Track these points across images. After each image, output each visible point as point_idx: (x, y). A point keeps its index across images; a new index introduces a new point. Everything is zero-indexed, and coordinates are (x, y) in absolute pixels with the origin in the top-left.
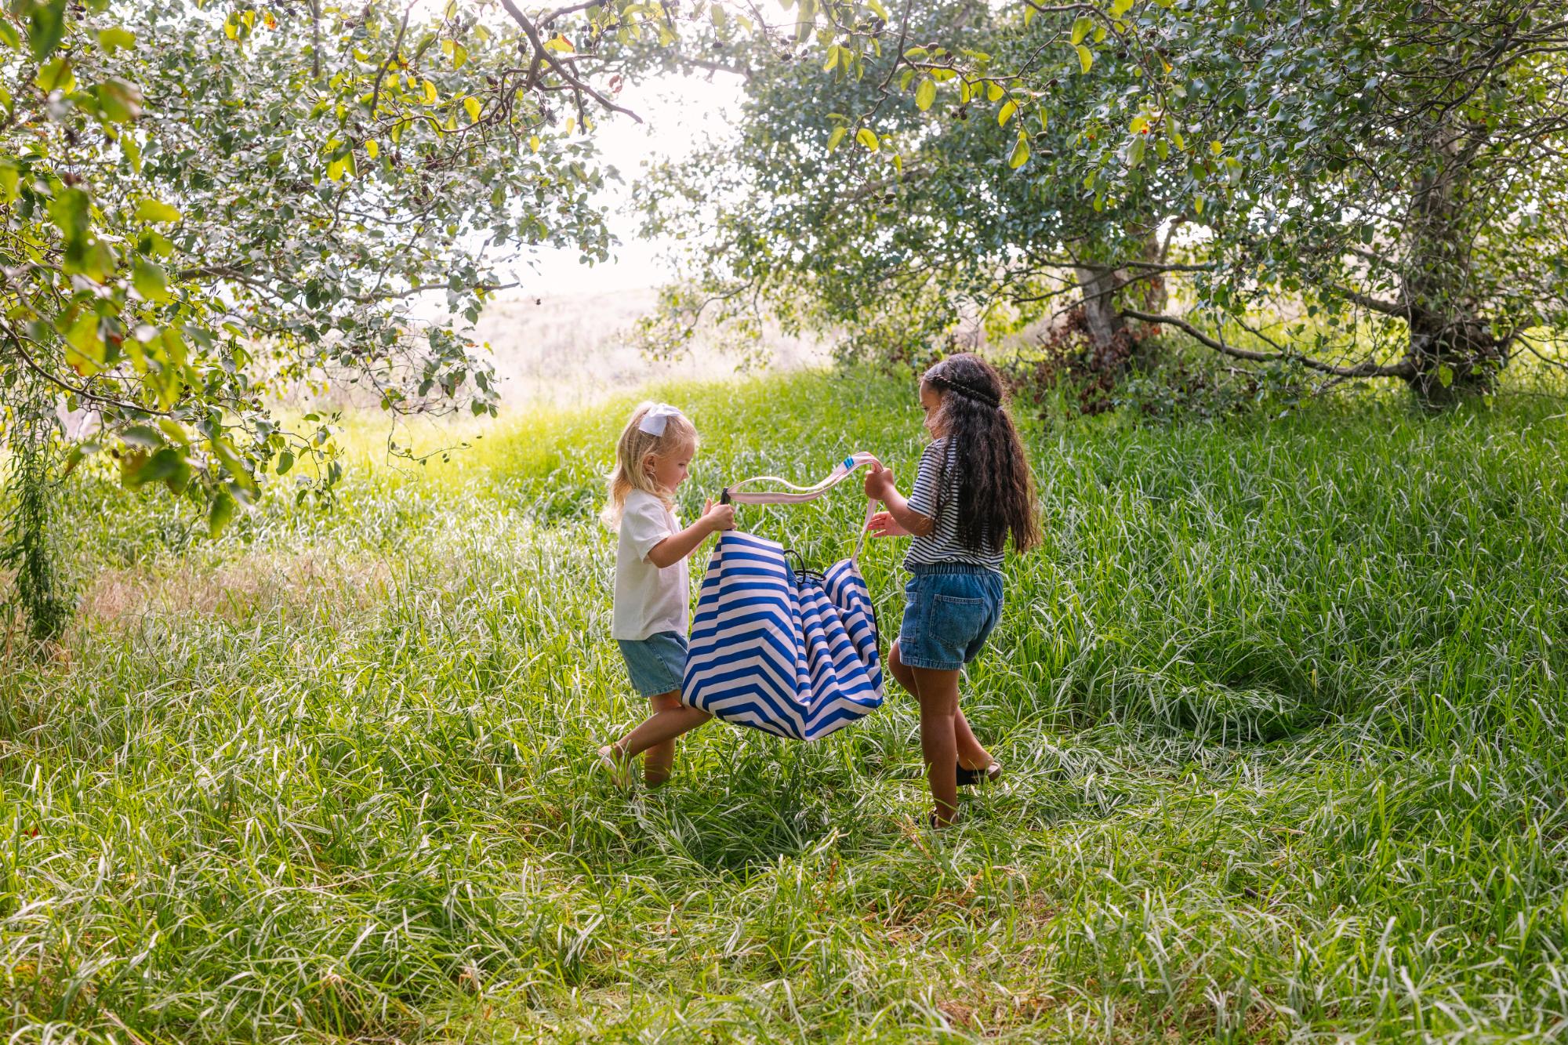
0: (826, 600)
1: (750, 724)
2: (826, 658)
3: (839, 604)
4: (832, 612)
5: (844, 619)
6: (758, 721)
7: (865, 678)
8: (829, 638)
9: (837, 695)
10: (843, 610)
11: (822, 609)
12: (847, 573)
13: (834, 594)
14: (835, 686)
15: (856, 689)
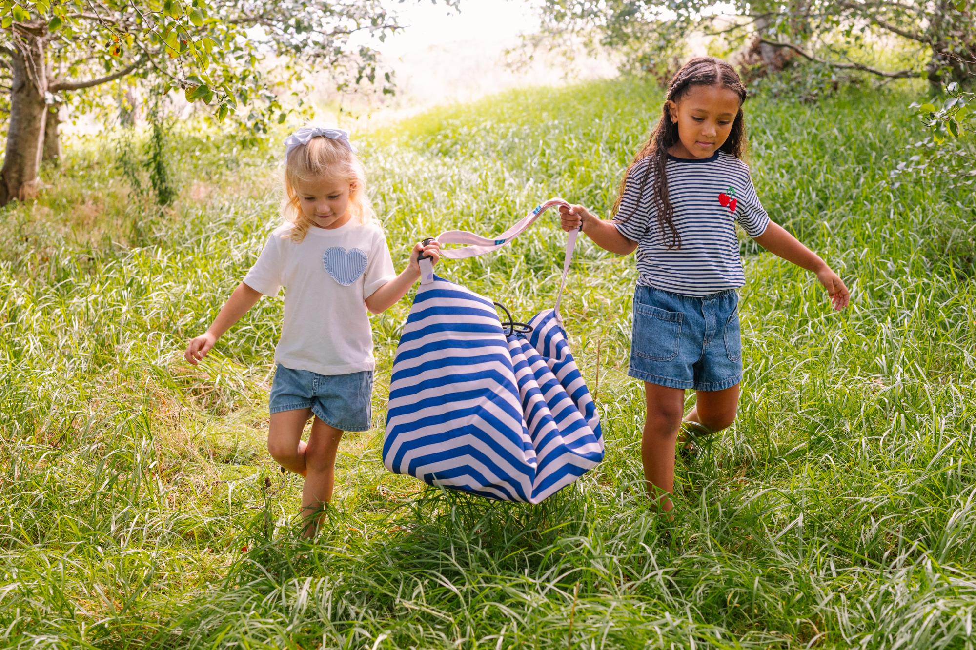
0: (533, 352)
1: (466, 489)
2: (545, 411)
3: (546, 354)
4: (542, 363)
5: (555, 369)
6: (476, 485)
7: (587, 430)
8: (544, 389)
9: (562, 450)
10: (554, 361)
11: (531, 361)
12: (552, 323)
13: (541, 344)
14: (560, 440)
15: (581, 442)
